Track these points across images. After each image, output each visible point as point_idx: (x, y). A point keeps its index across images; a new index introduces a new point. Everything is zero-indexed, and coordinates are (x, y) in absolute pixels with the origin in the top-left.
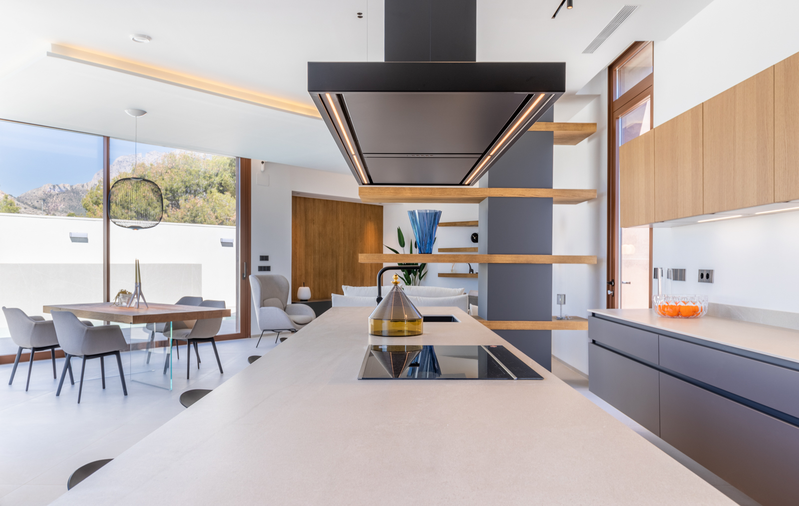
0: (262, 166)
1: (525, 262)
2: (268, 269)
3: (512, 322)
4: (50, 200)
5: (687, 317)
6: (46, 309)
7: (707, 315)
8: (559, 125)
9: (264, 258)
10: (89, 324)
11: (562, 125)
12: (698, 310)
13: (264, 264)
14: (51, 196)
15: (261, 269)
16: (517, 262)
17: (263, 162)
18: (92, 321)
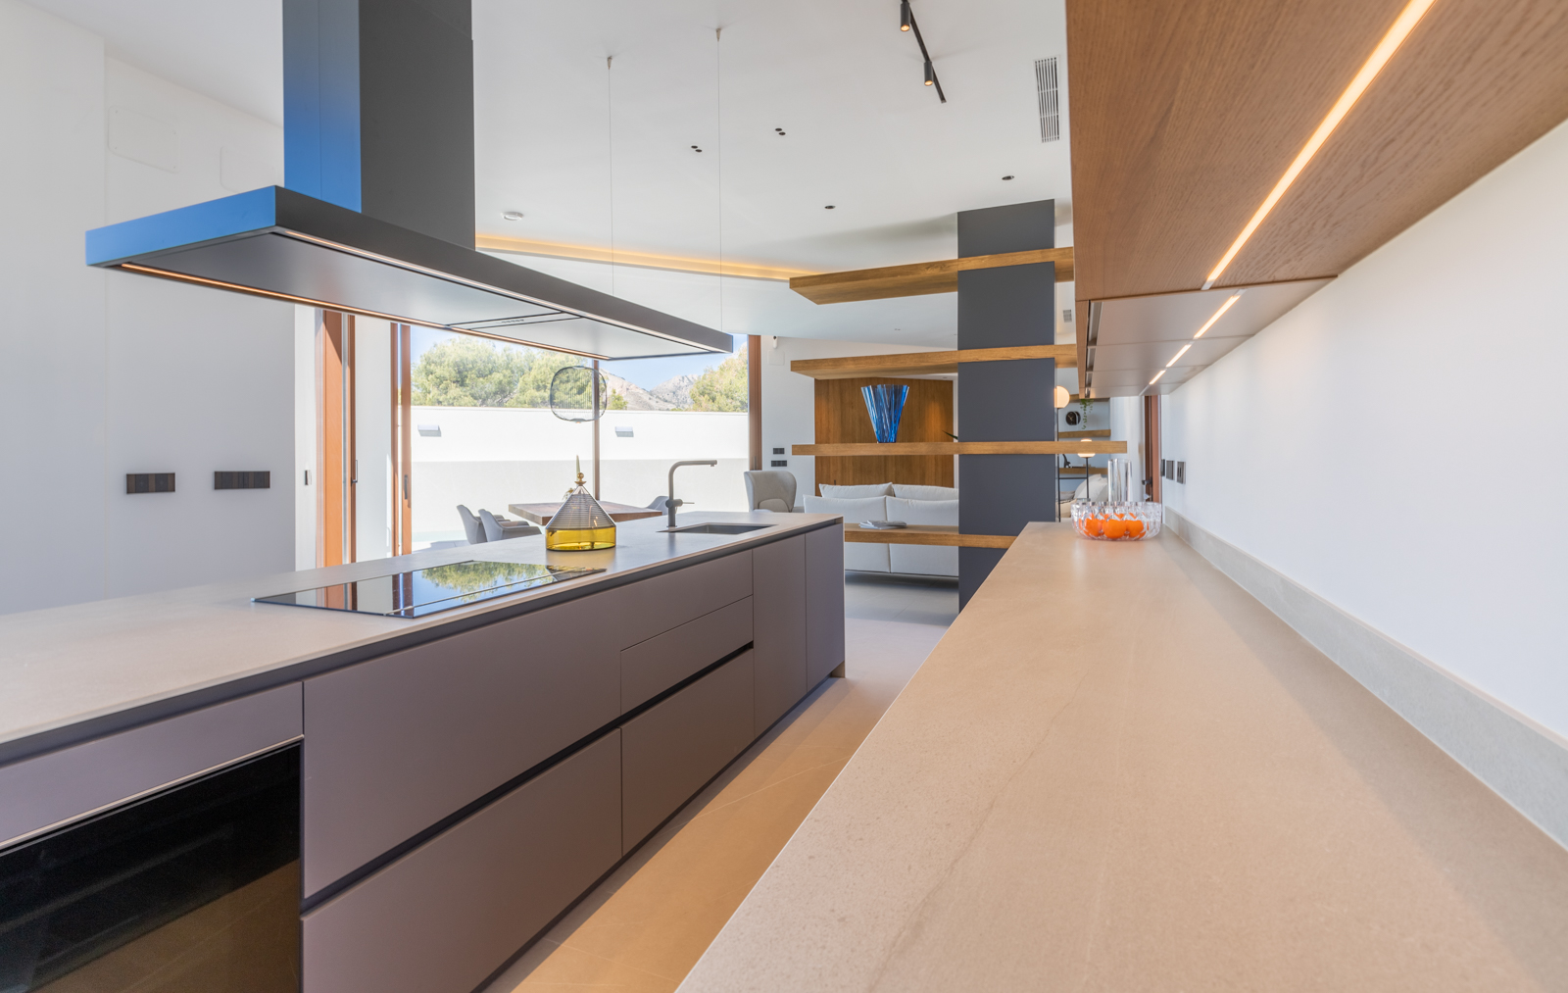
0: (775, 341)
1: (1013, 452)
2: (784, 463)
3: (995, 537)
4: (679, 392)
5: (1114, 539)
6: (513, 509)
7: (1158, 537)
8: (1060, 252)
9: (779, 451)
10: (527, 524)
11: (1067, 251)
12: (1142, 528)
13: (779, 457)
14: (680, 388)
15: (775, 464)
16: (1001, 452)
17: (775, 338)
18: (529, 522)
